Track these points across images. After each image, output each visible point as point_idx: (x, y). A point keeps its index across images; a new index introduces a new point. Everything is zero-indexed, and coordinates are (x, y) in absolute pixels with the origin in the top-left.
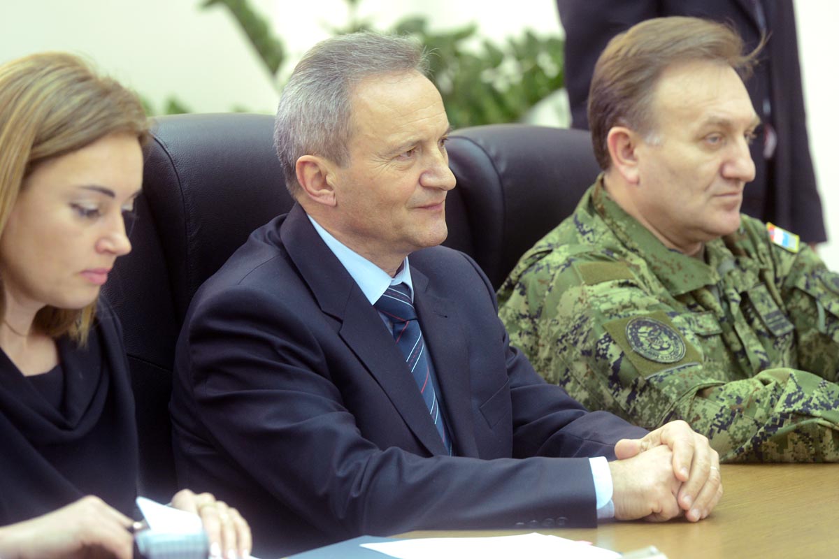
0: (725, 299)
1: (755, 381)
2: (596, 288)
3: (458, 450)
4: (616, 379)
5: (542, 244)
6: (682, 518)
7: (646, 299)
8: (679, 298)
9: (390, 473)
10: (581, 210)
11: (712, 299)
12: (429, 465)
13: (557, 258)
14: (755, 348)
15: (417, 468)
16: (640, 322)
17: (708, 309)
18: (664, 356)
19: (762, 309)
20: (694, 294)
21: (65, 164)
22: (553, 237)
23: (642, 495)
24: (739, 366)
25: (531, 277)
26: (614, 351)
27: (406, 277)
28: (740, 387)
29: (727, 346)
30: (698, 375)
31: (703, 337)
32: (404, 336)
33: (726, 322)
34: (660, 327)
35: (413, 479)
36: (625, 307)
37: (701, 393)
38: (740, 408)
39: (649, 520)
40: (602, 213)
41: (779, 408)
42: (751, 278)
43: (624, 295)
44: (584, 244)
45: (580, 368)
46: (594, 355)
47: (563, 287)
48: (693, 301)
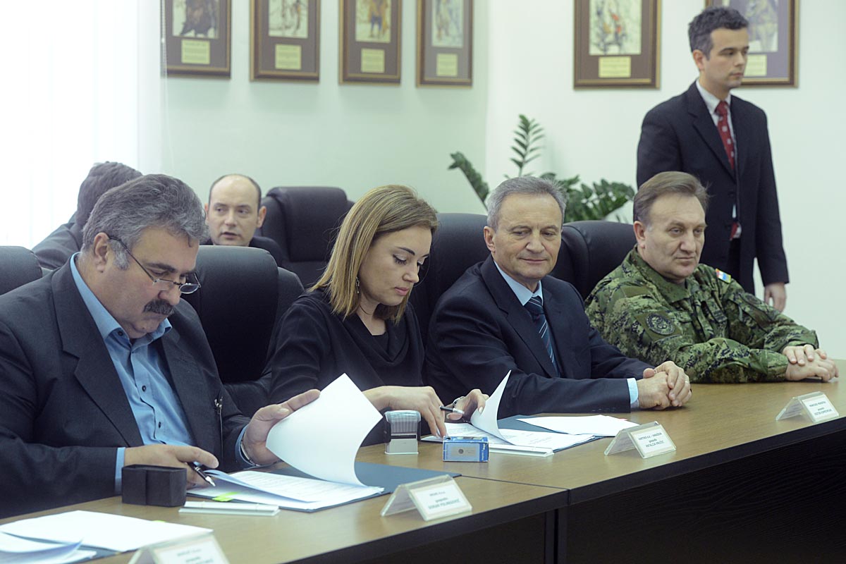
0: (694, 305)
1: (707, 344)
2: (632, 299)
3: (564, 376)
4: (641, 342)
5: (607, 278)
6: (671, 408)
7: (655, 304)
8: (672, 304)
9: (531, 385)
10: (625, 261)
11: (687, 304)
12: (550, 382)
13: (613, 284)
14: (708, 328)
15: (544, 383)
16: (653, 315)
17: (686, 309)
18: (664, 331)
19: (713, 309)
20: (679, 302)
21: (393, 236)
22: (612, 274)
23: (652, 397)
24: (700, 337)
25: (601, 294)
26: (640, 329)
27: (540, 293)
28: (701, 347)
29: (694, 327)
30: (680, 340)
31: (683, 323)
32: (538, 322)
33: (694, 316)
34: (662, 317)
35: (542, 388)
36: (645, 308)
37: (682, 349)
38: (700, 356)
39: (655, 409)
40: (636, 264)
41: (719, 356)
42: (707, 295)
43: (645, 302)
44: (626, 278)
45: (624, 337)
46: (630, 331)
47: (616, 298)
48: (678, 306)
